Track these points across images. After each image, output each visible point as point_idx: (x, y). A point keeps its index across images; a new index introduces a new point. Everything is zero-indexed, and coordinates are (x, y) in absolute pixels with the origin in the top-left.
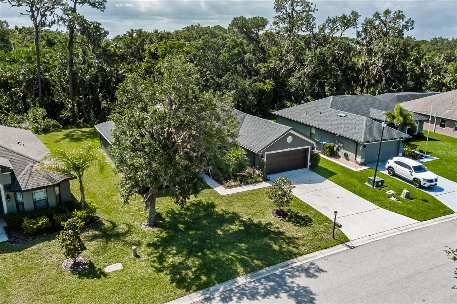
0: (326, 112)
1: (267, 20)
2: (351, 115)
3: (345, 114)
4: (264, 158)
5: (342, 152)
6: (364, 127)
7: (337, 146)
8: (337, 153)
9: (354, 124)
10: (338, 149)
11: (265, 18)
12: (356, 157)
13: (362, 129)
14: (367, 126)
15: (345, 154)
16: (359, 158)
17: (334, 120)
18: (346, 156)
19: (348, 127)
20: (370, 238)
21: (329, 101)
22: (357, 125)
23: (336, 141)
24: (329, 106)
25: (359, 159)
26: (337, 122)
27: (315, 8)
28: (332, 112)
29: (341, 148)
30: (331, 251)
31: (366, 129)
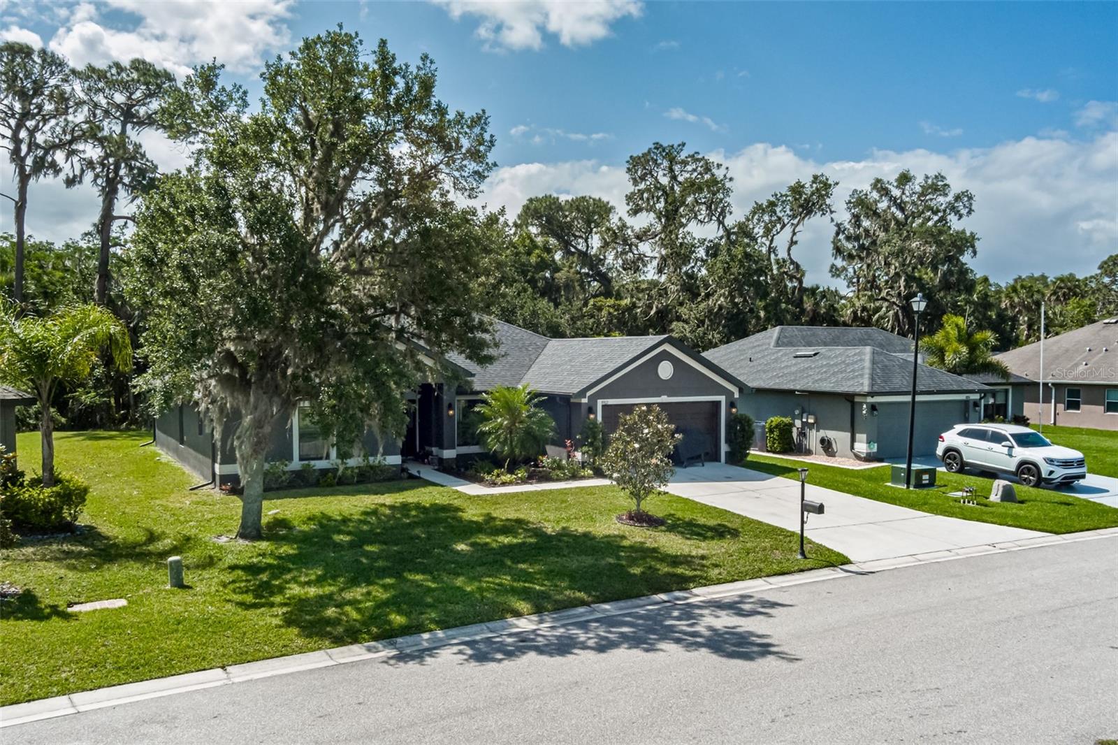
0: (763, 357)
1: (610, 204)
2: (830, 350)
3: (814, 350)
4: (595, 414)
5: (814, 438)
6: (867, 364)
7: (798, 423)
8: (800, 444)
9: (840, 364)
10: (802, 434)
11: (605, 199)
12: (853, 440)
13: (863, 368)
14: (873, 362)
15: (822, 441)
16: (861, 442)
17: (787, 367)
18: (827, 445)
19: (825, 372)
20: (914, 560)
21: (772, 337)
22: (848, 365)
23: (797, 412)
24: (773, 344)
25: (862, 447)
26: (794, 369)
27: (725, 176)
28: (780, 354)
29: (811, 426)
30: (796, 580)
31: (873, 369)
